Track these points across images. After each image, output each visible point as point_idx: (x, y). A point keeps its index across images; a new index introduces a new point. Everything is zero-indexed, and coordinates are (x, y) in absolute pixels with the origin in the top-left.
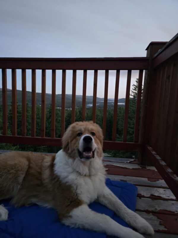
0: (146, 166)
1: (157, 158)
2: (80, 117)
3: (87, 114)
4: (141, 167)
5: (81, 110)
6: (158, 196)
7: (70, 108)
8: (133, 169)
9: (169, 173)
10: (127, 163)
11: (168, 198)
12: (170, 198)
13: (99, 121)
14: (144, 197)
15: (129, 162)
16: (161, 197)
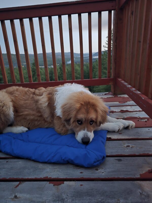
0: (118, 95)
1: (125, 84)
2: (61, 73)
3: (67, 69)
4: (114, 96)
5: (61, 66)
6: (126, 110)
7: (50, 66)
8: (107, 98)
9: (133, 91)
10: (102, 95)
11: (133, 111)
12: (135, 110)
13: (78, 75)
14: (115, 112)
15: (104, 94)
16: (128, 111)
